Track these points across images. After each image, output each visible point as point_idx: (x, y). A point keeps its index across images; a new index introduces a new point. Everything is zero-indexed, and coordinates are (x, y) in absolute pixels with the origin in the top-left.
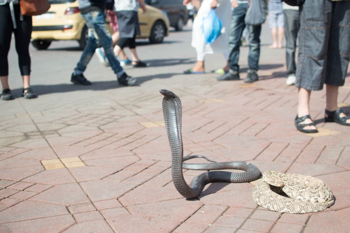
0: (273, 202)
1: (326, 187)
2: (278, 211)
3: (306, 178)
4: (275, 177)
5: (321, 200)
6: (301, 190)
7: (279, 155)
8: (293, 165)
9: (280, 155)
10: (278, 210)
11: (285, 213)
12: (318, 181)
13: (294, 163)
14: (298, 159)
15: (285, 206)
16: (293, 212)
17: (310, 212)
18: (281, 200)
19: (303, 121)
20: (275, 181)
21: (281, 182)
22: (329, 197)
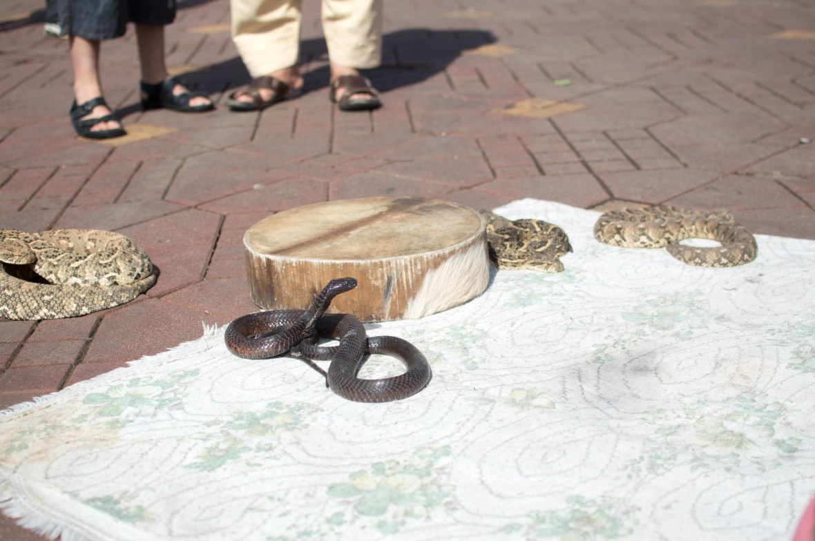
0: (13, 299)
1: (133, 249)
2: (28, 318)
3: (86, 235)
4: (14, 243)
5: (124, 279)
6: (76, 264)
7: (33, 195)
8: (65, 214)
9: (36, 195)
10: (28, 315)
11: (44, 319)
12: (115, 238)
13: (69, 209)
14: (77, 198)
15: (42, 304)
16: (61, 316)
17: (100, 308)
18: (30, 291)
19: (89, 112)
20: (15, 254)
21: (27, 254)
22: (142, 271)
